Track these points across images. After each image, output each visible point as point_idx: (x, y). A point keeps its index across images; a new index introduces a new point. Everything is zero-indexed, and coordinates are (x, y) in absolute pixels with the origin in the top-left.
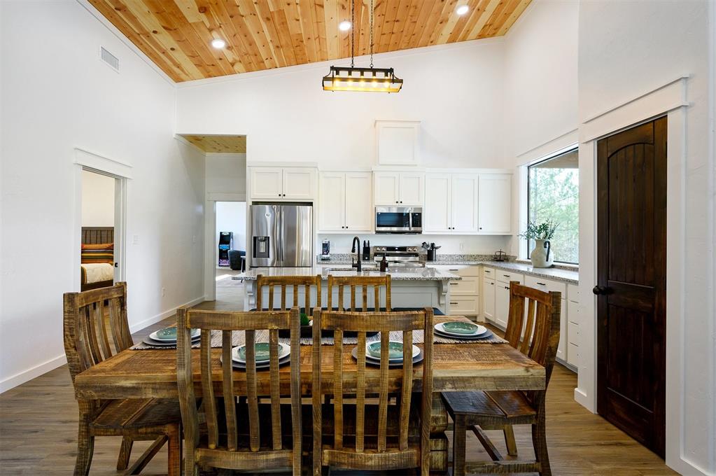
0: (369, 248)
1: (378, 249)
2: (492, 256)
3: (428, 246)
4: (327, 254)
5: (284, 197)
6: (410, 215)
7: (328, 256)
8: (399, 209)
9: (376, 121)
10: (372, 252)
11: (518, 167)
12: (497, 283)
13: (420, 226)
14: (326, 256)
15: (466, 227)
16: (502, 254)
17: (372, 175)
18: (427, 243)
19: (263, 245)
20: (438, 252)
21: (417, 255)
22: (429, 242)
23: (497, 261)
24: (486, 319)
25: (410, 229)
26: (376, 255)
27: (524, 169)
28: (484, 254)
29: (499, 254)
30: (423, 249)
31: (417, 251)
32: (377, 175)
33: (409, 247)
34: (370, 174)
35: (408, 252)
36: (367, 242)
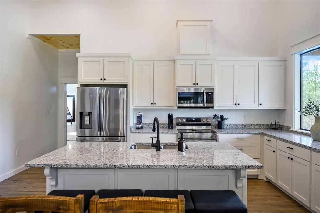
0: (172, 119)
1: (179, 120)
2: (268, 125)
3: (218, 117)
4: (140, 124)
5: (105, 81)
6: (205, 94)
7: (141, 125)
8: (195, 89)
9: (177, 21)
10: (175, 122)
11: (292, 54)
12: (278, 152)
13: (212, 102)
14: (139, 126)
15: (249, 103)
16: (277, 123)
17: (174, 63)
18: (218, 115)
19: (87, 119)
20: (226, 122)
21: (209, 124)
22: (219, 114)
23: (273, 129)
24: (266, 178)
25: (204, 105)
26: (178, 124)
27: (297, 57)
28: (262, 123)
29: (274, 123)
30: (214, 120)
31: (210, 122)
32: (178, 63)
33: (204, 118)
34: (173, 62)
35: (202, 122)
36: (171, 115)
